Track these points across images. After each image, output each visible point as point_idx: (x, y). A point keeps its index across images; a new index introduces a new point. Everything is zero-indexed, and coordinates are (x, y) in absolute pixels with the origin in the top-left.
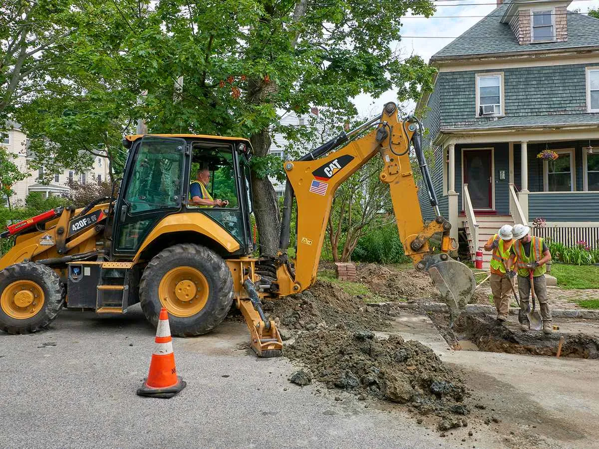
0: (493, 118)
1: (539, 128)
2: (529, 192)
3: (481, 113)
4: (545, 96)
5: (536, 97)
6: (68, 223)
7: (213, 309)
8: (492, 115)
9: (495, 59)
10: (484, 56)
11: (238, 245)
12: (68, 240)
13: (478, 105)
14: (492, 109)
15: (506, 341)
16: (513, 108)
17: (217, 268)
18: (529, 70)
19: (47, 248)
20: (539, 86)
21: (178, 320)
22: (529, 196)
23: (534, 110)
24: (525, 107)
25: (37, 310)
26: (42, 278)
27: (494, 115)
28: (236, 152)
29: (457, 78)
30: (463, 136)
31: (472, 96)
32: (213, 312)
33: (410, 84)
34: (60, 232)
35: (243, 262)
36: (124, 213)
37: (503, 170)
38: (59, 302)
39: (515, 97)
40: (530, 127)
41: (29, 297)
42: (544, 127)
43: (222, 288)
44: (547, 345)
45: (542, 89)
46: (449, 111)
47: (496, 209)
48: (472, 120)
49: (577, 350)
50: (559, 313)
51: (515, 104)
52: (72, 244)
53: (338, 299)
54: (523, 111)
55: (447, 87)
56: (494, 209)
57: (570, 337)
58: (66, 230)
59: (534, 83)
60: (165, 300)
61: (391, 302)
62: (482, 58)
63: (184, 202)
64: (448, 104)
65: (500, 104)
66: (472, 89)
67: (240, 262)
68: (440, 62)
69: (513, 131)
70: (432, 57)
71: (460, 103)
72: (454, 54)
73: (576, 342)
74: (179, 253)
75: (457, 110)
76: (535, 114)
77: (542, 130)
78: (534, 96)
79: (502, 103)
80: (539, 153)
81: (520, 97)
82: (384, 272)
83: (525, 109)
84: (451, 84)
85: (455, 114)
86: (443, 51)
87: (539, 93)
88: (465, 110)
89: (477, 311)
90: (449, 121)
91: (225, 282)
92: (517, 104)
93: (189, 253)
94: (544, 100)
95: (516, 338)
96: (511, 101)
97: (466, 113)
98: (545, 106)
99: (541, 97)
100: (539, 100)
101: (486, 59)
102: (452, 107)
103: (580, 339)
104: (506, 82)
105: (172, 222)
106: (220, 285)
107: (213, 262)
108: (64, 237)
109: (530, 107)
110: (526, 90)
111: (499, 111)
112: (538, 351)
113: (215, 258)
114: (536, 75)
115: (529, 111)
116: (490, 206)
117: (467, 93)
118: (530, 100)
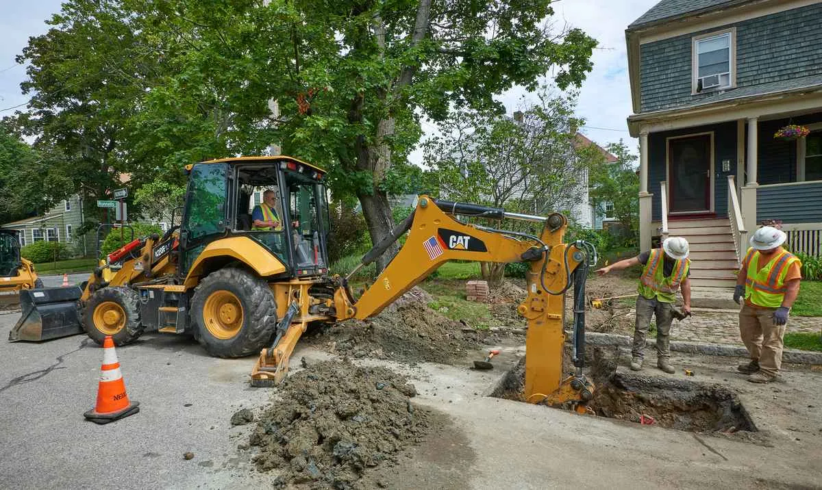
0: (717, 92)
1: (778, 96)
2: (758, 186)
3: (700, 88)
4: (804, 49)
5: (789, 52)
6: (152, 251)
7: (246, 333)
8: (717, 89)
9: (722, 11)
10: (703, 11)
11: (284, 267)
12: (153, 266)
13: (696, 77)
14: (716, 80)
15: (612, 385)
16: (751, 74)
17: (249, 291)
18: (777, 18)
19: (139, 272)
20: (795, 36)
21: (219, 342)
22: (758, 191)
23: (784, 73)
24: (769, 70)
25: (121, 327)
26: (121, 300)
27: (720, 88)
28: (280, 172)
29: (664, 48)
30: (659, 122)
31: (686, 68)
32: (246, 336)
33: (570, 66)
34: (146, 259)
35: (292, 285)
36: (184, 239)
37: (727, 159)
38: (137, 320)
39: (753, 59)
40: (761, 97)
41: (114, 316)
42: (785, 94)
43: (253, 313)
44: (667, 396)
45: (799, 40)
46: (653, 92)
47: (715, 210)
48: (687, 99)
49: (709, 407)
50: (729, 350)
51: (754, 68)
52: (156, 269)
53: (427, 323)
54: (767, 75)
55: (650, 62)
56: (712, 209)
57: (702, 388)
58: (150, 256)
59: (785, 33)
60: (211, 322)
61: (505, 327)
62: (701, 14)
63: (228, 227)
64: (652, 83)
65: (730, 72)
66: (687, 59)
67: (289, 285)
68: (639, 31)
69: (734, 105)
70: (629, 27)
71: (669, 80)
72: (659, 17)
73: (707, 396)
74: (217, 277)
75: (665, 90)
76: (786, 77)
77: (781, 98)
78: (785, 53)
79: (733, 70)
80: (777, 131)
81: (762, 58)
82: (512, 292)
83: (769, 73)
84: (656, 57)
85: (662, 94)
86: (645, 16)
87: (794, 46)
88: (676, 87)
89: (608, 342)
90: (652, 105)
91: (257, 306)
92: (756, 68)
93: (225, 277)
94: (801, 55)
95: (622, 382)
96: (746, 65)
97: (677, 92)
98: (803, 64)
99: (798, 51)
100: (794, 56)
101: (708, 15)
102: (658, 86)
103: (714, 392)
104: (740, 41)
105: (217, 247)
106: (251, 308)
107: (245, 286)
108: (149, 263)
109: (778, 69)
110: (772, 46)
111: (728, 81)
112: (652, 402)
113: (248, 281)
114: (790, 22)
115: (776, 74)
116: (708, 207)
117: (680, 65)
118: (779, 59)
